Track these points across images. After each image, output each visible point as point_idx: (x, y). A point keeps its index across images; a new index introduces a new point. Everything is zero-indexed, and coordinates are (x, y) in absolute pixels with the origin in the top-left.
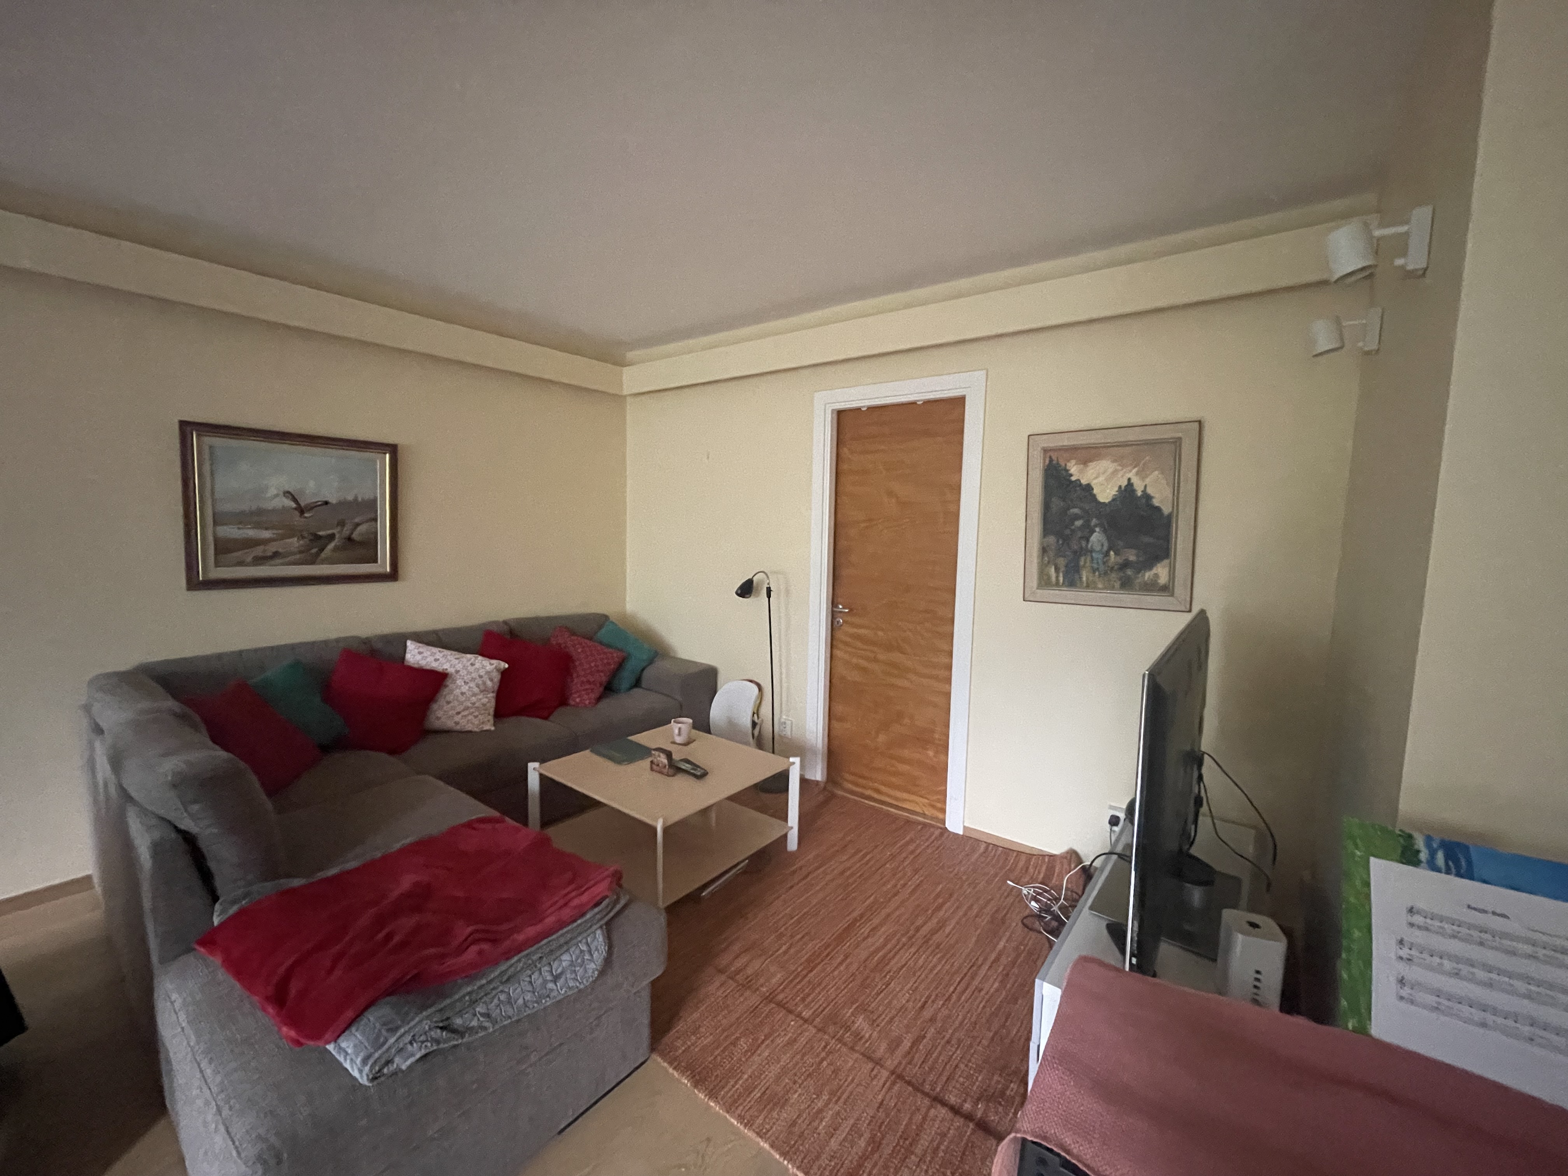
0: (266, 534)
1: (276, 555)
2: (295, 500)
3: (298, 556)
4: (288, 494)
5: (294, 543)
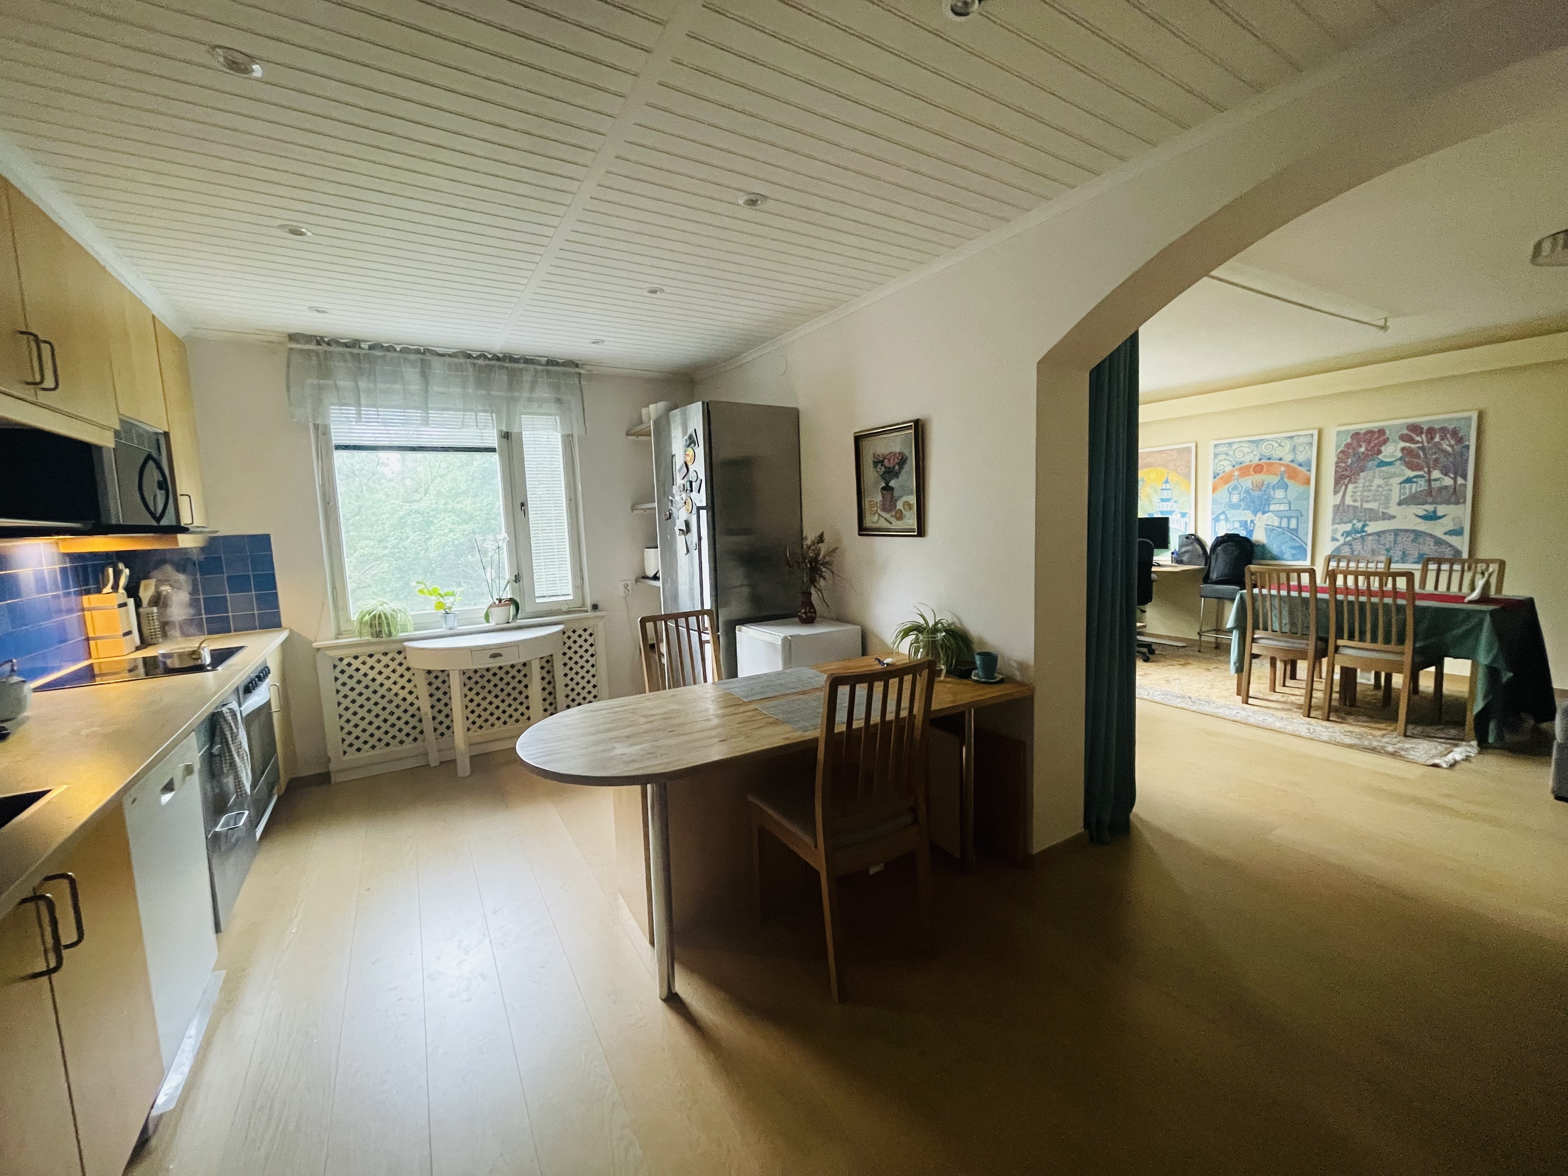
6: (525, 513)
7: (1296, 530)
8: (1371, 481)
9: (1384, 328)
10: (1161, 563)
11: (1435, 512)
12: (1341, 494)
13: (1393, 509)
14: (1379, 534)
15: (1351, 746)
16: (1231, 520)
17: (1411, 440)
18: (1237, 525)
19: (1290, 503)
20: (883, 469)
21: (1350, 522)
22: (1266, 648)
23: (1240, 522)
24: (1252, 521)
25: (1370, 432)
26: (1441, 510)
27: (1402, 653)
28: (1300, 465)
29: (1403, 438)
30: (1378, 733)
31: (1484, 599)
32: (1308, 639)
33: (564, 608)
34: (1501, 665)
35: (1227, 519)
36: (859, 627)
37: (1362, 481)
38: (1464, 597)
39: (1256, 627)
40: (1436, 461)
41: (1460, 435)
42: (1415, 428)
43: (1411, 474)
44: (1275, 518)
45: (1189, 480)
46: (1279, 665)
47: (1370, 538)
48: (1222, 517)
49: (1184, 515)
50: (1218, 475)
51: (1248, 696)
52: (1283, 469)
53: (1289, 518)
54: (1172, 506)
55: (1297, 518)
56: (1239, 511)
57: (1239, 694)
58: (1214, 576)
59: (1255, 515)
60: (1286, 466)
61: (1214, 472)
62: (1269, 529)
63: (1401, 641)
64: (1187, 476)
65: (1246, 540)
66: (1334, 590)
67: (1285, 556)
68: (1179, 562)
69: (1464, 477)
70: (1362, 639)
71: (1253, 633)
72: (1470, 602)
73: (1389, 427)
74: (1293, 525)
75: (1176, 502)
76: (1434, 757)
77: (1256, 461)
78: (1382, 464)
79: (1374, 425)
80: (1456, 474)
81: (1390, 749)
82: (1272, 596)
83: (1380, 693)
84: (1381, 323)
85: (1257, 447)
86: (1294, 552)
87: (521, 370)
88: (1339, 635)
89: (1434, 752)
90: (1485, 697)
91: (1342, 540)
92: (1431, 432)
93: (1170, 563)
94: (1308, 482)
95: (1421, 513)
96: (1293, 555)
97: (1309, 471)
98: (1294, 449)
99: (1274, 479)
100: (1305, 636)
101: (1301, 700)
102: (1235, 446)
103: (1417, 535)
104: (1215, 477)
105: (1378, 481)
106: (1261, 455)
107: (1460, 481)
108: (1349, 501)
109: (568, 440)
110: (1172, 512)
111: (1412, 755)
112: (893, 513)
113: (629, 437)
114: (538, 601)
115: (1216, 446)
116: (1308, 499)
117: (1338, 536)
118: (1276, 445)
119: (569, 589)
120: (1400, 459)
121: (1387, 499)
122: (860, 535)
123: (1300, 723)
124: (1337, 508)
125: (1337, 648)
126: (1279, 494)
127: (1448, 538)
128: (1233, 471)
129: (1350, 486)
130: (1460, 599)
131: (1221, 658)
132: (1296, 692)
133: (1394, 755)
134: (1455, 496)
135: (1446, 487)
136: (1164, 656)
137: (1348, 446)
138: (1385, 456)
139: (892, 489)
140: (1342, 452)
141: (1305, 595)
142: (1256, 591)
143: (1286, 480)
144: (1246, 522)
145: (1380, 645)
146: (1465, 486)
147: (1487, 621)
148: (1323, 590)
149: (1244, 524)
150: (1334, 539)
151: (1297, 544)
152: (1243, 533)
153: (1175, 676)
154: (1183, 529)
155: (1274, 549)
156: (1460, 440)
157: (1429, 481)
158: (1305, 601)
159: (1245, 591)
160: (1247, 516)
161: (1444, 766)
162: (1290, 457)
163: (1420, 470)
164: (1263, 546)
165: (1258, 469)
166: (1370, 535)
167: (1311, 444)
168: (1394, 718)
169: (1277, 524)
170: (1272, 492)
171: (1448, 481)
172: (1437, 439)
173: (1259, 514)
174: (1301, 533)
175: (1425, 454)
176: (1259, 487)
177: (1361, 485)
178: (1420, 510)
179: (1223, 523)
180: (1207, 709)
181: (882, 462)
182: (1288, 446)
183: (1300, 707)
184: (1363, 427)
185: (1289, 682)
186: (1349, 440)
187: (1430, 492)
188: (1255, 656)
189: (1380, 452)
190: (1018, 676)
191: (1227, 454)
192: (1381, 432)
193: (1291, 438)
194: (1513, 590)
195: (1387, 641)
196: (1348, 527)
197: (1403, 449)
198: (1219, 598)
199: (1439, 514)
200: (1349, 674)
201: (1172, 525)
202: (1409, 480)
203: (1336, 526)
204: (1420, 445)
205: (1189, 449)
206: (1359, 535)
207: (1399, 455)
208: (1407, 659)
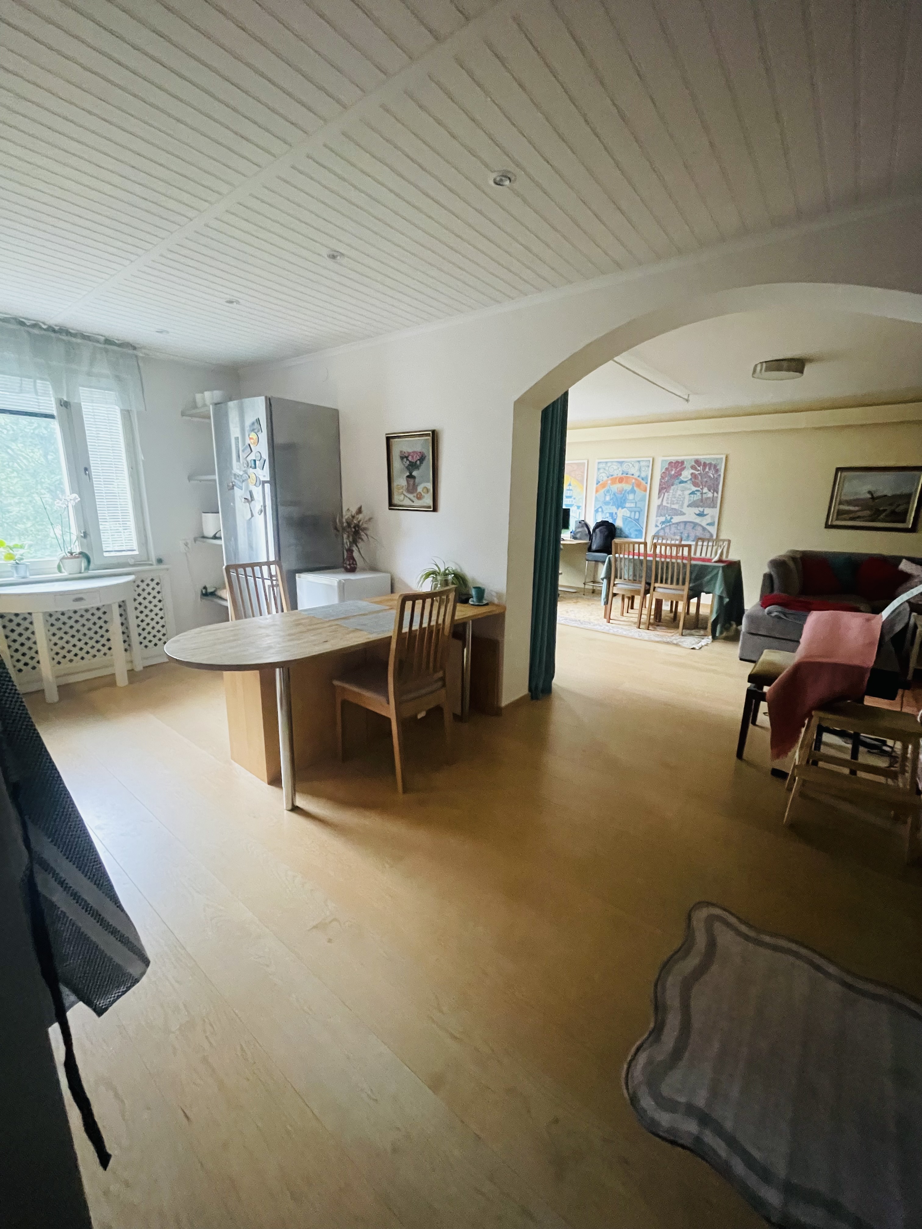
0: (856, 508)
1: (859, 517)
2: (872, 495)
3: (868, 518)
4: (870, 492)
5: (867, 513)
6: (89, 476)
7: (638, 519)
8: (676, 492)
9: (687, 400)
10: (564, 539)
11: (703, 512)
12: (661, 499)
13: (685, 509)
14: (677, 524)
15: (658, 642)
16: (605, 512)
17: (695, 469)
18: (608, 515)
19: (636, 503)
20: (408, 462)
21: (665, 516)
22: (621, 589)
23: (610, 513)
24: (616, 513)
25: (677, 462)
26: (707, 510)
27: (683, 590)
28: (643, 479)
29: (693, 467)
30: (670, 635)
31: (720, 561)
32: (641, 584)
33: (132, 561)
34: (724, 595)
35: (602, 511)
36: (389, 575)
37: (671, 491)
38: (712, 559)
39: (616, 577)
40: (706, 482)
41: (718, 467)
42: (697, 462)
43: (694, 489)
44: (628, 512)
45: (583, 485)
46: (626, 600)
47: (674, 526)
48: (600, 510)
49: (579, 507)
50: (599, 482)
51: (610, 619)
52: (634, 481)
53: (635, 512)
54: (572, 501)
55: (639, 512)
56: (610, 506)
57: (605, 617)
58: (594, 547)
59: (618, 509)
60: (636, 479)
61: (597, 480)
62: (625, 519)
63: (684, 583)
64: (582, 482)
65: (612, 525)
66: (655, 555)
67: (632, 536)
68: (575, 538)
69: (717, 493)
70: (666, 583)
71: (614, 580)
72: (716, 562)
73: (687, 460)
74: (637, 517)
75: (574, 499)
76: (693, 644)
77: (620, 475)
78: (682, 482)
79: (680, 458)
80: (714, 491)
81: (675, 642)
82: (625, 559)
83: (672, 615)
84: (686, 397)
85: (621, 466)
86: (637, 533)
87: (78, 344)
88: (656, 581)
89: (694, 642)
90: (717, 613)
91: (660, 527)
92: (705, 465)
93: (569, 539)
94: (645, 491)
95: (698, 512)
96: (636, 535)
97: (647, 483)
98: (640, 470)
99: (628, 487)
100: (640, 582)
101: (636, 620)
102: (609, 464)
103: (695, 525)
104: (597, 484)
105: (679, 492)
106: (623, 471)
107: (715, 494)
108: (665, 504)
109: (127, 415)
110: (572, 505)
111: (685, 645)
112: (415, 495)
113: (184, 417)
114: (106, 554)
115: (599, 463)
116: (645, 501)
117: (658, 524)
118: (631, 465)
119: (135, 545)
120: (691, 479)
121: (683, 503)
122: (390, 509)
123: (635, 632)
124: (659, 507)
125: (654, 588)
126: (631, 497)
127: (708, 527)
128: (607, 481)
129: (666, 494)
130: (709, 560)
131: (595, 598)
132: (633, 615)
133: (677, 645)
134: (712, 503)
135: (709, 498)
136: (564, 598)
137: (667, 469)
138: (683, 478)
139: (414, 477)
140: (664, 472)
141: (642, 558)
142: (617, 555)
143: (635, 488)
144: (613, 513)
145: (674, 586)
146: (717, 497)
147: (721, 572)
148: (650, 556)
149: (611, 514)
150: (656, 526)
151: (639, 528)
152: (611, 521)
153: (571, 609)
154: (578, 517)
155: (626, 531)
156: (717, 471)
157: (702, 494)
158: (641, 562)
159: (611, 556)
160: (614, 509)
161: (697, 648)
162: (637, 474)
163: (699, 487)
164: (621, 530)
165: (621, 480)
166: (673, 524)
167: (649, 466)
168: (677, 627)
169: (628, 515)
170: (627, 495)
171: (710, 495)
172: (707, 470)
173: (620, 509)
174: (640, 523)
175: (701, 478)
176: (621, 491)
177: (671, 494)
178: (697, 510)
179: (600, 513)
180: (589, 626)
181: (407, 457)
182: (637, 466)
183: (635, 623)
184: (674, 459)
185: (630, 611)
186: (667, 466)
187: (702, 500)
188: (615, 595)
189: (681, 475)
190: (496, 601)
191: (605, 469)
192: (682, 463)
193: (639, 462)
194: (733, 556)
195: (678, 583)
196: (663, 519)
197: (692, 474)
198: (596, 561)
199: (705, 513)
200: (659, 603)
201: (571, 514)
202: (693, 493)
203: (658, 518)
204: (699, 472)
205: (584, 463)
206: (668, 524)
207: (690, 477)
208: (685, 593)
